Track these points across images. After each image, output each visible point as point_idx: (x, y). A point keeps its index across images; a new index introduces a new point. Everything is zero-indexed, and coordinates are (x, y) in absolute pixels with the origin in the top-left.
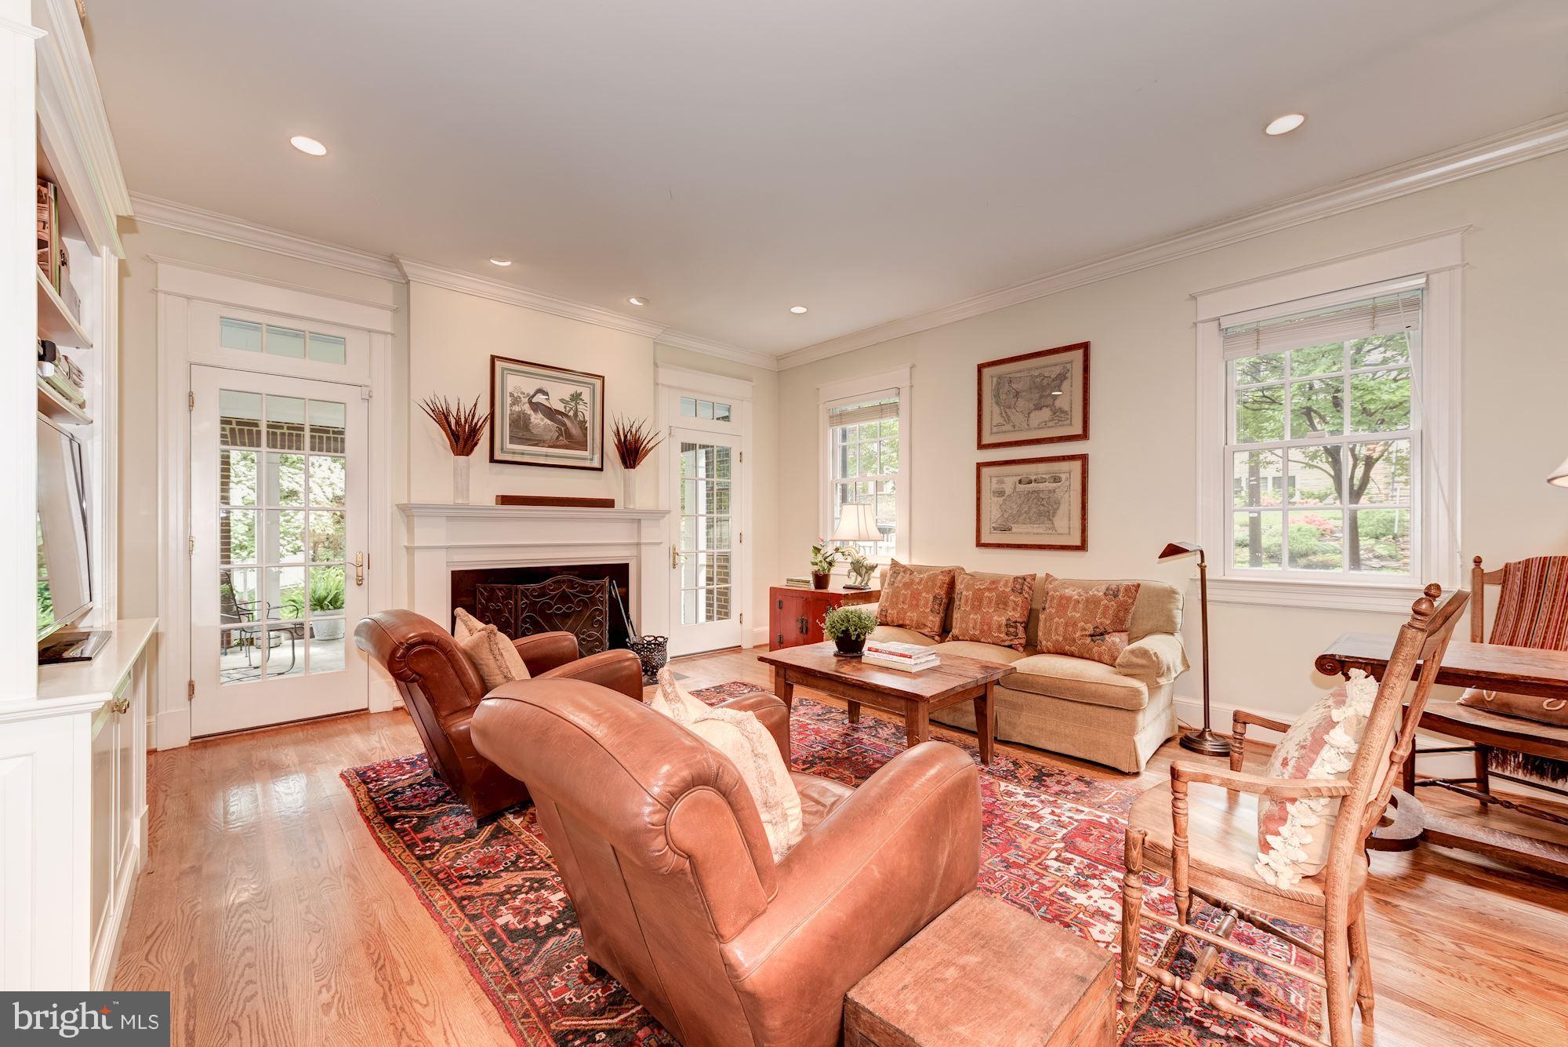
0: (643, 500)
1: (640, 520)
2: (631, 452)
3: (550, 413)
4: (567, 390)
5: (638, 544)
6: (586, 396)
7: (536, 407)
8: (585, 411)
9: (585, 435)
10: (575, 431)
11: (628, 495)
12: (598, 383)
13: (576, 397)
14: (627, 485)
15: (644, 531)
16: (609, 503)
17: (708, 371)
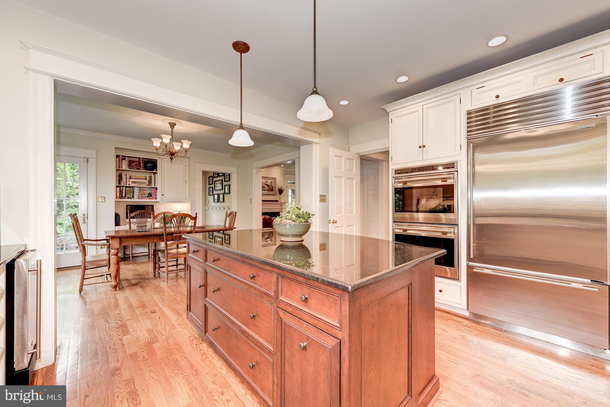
0: (282, 201)
1: (282, 204)
2: (281, 191)
3: (268, 185)
4: (271, 181)
5: (282, 209)
6: (273, 182)
7: (266, 184)
8: (273, 184)
9: (273, 189)
10: (271, 188)
11: (280, 199)
12: (275, 179)
13: (272, 182)
14: (280, 198)
15: (283, 206)
16: (277, 201)
17: (288, 174)
